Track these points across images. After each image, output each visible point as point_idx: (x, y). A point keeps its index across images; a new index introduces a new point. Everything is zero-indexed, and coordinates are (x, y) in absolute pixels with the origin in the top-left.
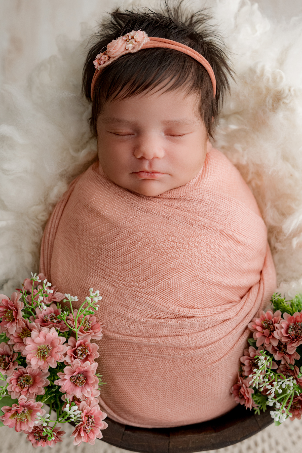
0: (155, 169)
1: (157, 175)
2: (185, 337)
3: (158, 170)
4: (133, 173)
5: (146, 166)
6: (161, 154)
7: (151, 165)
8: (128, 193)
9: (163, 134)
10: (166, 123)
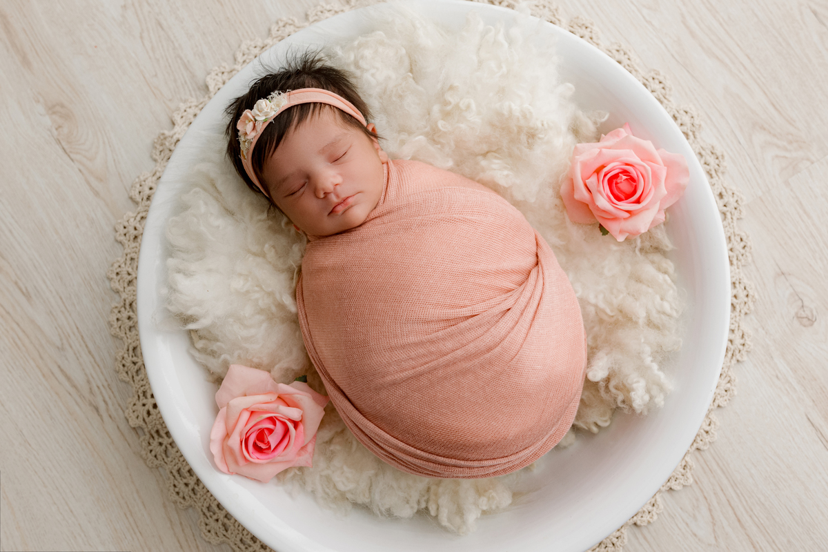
0: (343, 196)
1: (350, 200)
2: (472, 345)
3: (347, 196)
4: (329, 214)
5: (334, 199)
6: (339, 180)
7: (338, 196)
8: (340, 236)
9: (329, 164)
10: (322, 151)
